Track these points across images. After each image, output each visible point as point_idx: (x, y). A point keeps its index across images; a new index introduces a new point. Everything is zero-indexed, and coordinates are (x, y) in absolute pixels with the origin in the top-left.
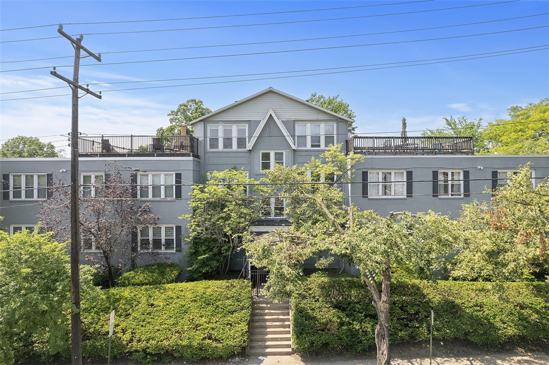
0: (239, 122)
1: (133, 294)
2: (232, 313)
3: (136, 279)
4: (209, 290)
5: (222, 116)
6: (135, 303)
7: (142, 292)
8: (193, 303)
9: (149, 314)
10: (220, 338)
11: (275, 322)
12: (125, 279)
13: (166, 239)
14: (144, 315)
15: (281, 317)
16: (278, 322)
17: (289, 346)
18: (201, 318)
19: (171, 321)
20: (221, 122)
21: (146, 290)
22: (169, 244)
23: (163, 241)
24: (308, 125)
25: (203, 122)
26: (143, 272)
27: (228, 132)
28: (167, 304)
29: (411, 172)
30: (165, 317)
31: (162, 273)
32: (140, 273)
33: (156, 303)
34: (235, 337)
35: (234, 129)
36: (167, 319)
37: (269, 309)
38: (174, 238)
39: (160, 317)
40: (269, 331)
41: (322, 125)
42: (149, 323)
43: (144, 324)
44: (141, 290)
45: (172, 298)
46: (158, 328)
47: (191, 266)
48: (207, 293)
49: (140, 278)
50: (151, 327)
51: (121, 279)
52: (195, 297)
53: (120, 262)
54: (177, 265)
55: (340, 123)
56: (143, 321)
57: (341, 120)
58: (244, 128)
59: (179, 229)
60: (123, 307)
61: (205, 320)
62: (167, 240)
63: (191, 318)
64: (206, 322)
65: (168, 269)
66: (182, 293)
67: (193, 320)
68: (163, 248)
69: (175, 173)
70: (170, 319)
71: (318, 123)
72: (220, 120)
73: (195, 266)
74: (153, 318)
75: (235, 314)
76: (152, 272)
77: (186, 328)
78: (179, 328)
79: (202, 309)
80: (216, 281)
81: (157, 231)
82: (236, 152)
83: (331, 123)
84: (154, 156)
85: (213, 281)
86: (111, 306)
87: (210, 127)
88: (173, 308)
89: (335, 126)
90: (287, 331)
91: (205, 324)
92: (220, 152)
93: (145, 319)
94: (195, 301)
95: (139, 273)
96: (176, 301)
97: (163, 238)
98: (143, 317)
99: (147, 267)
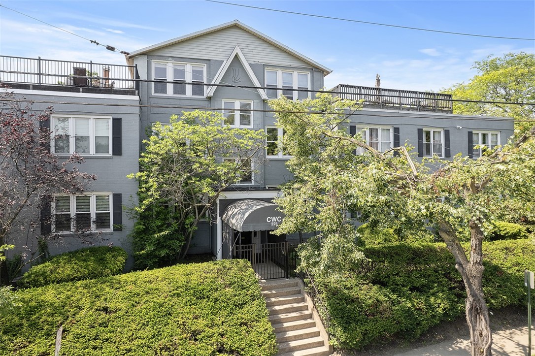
0: (196, 61)
1: (63, 296)
2: (241, 306)
3: (58, 273)
4: (194, 277)
5: (171, 50)
6: (72, 310)
7: (80, 289)
8: (175, 299)
9: (104, 324)
10: (238, 348)
11: (290, 312)
12: (37, 274)
13: (96, 213)
14: (94, 327)
15: (295, 305)
16: (293, 312)
17: (321, 344)
18: (196, 321)
19: (148, 331)
20: (170, 59)
21: (86, 286)
22: (102, 220)
23: (93, 216)
24: (280, 73)
25: (146, 57)
26: (69, 261)
27: (179, 72)
28: (133, 306)
29: (398, 129)
30: (134, 326)
31: (102, 261)
32: (65, 263)
33: (111, 306)
34: (260, 342)
35: (189, 69)
36: (139, 330)
37: (275, 296)
38: (111, 211)
39: (125, 327)
40: (287, 327)
41: (295, 74)
42: (107, 340)
43: (98, 343)
44: (77, 288)
45: (138, 294)
46: (128, 347)
47: (143, 249)
48: (193, 282)
49: (67, 270)
50: (113, 347)
51: (29, 276)
52: (176, 290)
53: (25, 250)
54: (120, 249)
55: (315, 73)
56: (95, 339)
57: (316, 70)
58: (201, 69)
59: (117, 198)
60: (50, 319)
61: (205, 322)
62: (99, 215)
63: (181, 322)
64: (207, 326)
65: (108, 256)
66: (152, 286)
67: (184, 325)
68: (93, 226)
69: (111, 118)
70: (144, 329)
71: (290, 71)
72: (170, 55)
73: (149, 248)
74: (113, 332)
75: (246, 308)
76: (85, 261)
77: (177, 339)
78: (164, 342)
79: (193, 307)
80: (197, 265)
81: (83, 202)
82: (190, 99)
83: (304, 72)
84: (79, 92)
85: (194, 265)
86: (24, 321)
87: (154, 64)
88: (144, 311)
89: (309, 76)
90: (311, 323)
91: (207, 329)
92: (169, 98)
93: (97, 336)
94: (178, 295)
95: (62, 264)
96: (146, 299)
97: (93, 212)
98: (94, 332)
99: (73, 255)
